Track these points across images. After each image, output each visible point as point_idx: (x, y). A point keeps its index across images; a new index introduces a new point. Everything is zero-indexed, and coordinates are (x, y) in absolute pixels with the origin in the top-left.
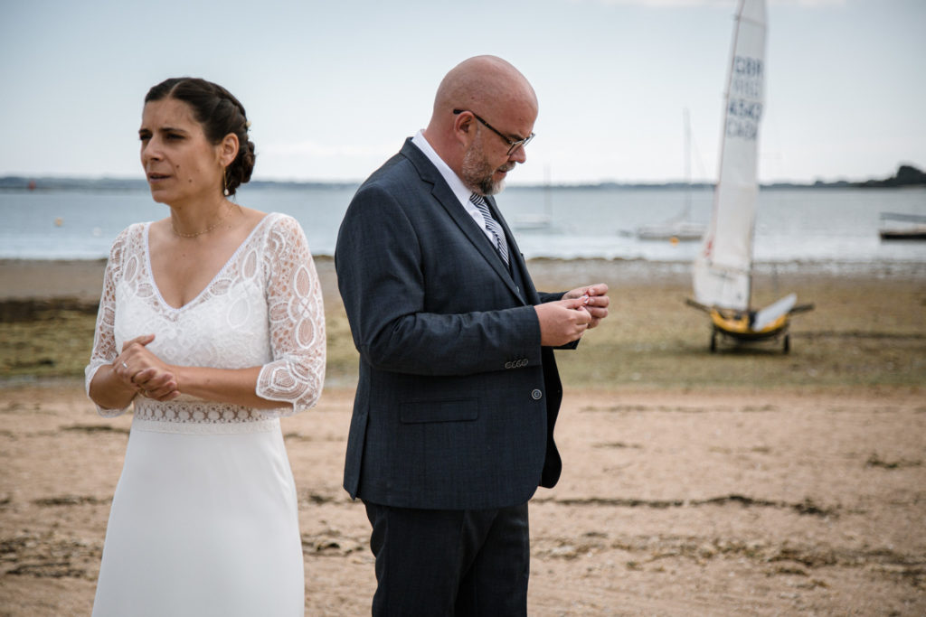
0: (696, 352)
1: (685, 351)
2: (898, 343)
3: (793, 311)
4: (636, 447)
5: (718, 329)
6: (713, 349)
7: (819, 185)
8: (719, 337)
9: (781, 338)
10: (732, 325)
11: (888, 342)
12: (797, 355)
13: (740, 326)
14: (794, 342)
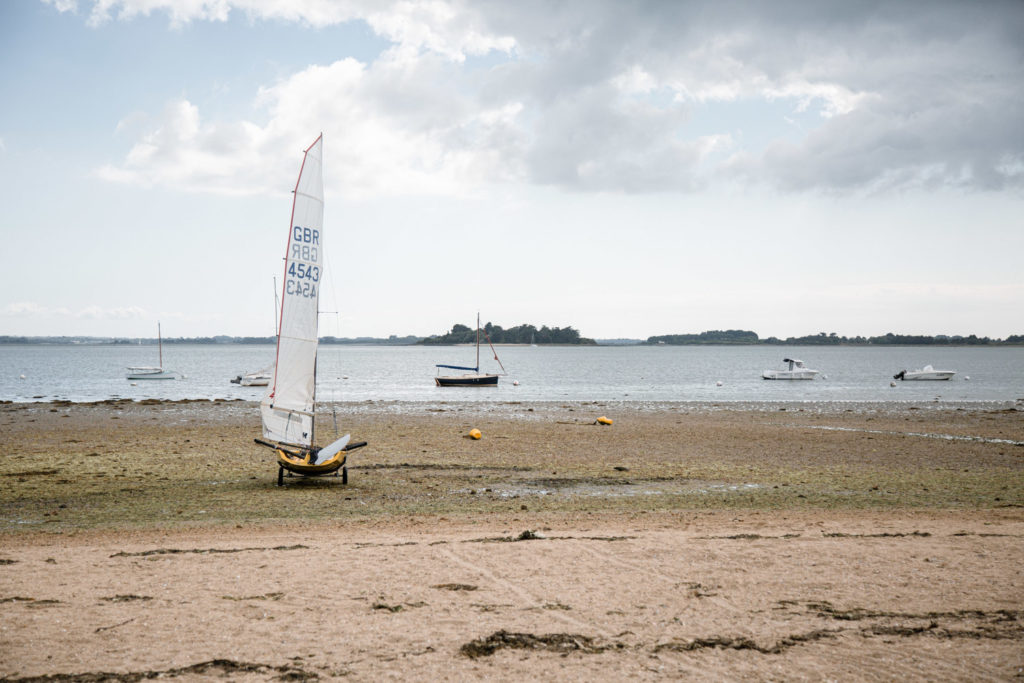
0: (266, 486)
1: (257, 485)
2: (439, 472)
3: (349, 448)
4: (146, 598)
5: (284, 465)
6: (280, 482)
7: (393, 341)
8: (286, 472)
9: (340, 472)
10: (296, 461)
11: (431, 472)
12: (353, 487)
13: (304, 462)
14: (350, 474)
